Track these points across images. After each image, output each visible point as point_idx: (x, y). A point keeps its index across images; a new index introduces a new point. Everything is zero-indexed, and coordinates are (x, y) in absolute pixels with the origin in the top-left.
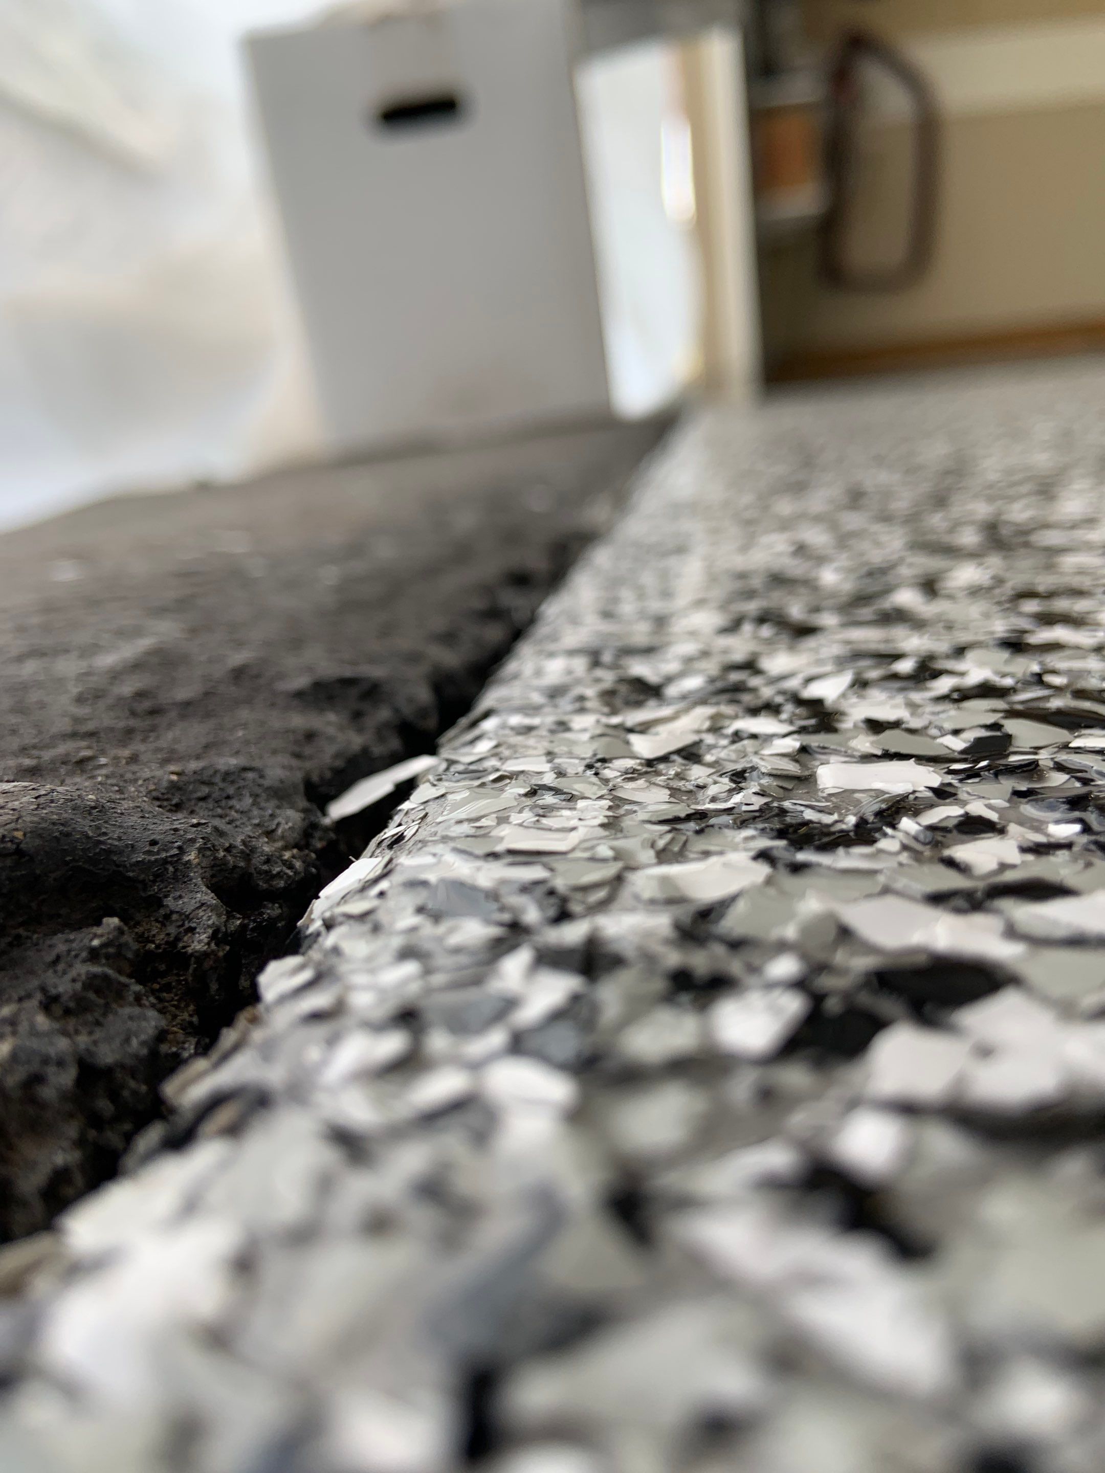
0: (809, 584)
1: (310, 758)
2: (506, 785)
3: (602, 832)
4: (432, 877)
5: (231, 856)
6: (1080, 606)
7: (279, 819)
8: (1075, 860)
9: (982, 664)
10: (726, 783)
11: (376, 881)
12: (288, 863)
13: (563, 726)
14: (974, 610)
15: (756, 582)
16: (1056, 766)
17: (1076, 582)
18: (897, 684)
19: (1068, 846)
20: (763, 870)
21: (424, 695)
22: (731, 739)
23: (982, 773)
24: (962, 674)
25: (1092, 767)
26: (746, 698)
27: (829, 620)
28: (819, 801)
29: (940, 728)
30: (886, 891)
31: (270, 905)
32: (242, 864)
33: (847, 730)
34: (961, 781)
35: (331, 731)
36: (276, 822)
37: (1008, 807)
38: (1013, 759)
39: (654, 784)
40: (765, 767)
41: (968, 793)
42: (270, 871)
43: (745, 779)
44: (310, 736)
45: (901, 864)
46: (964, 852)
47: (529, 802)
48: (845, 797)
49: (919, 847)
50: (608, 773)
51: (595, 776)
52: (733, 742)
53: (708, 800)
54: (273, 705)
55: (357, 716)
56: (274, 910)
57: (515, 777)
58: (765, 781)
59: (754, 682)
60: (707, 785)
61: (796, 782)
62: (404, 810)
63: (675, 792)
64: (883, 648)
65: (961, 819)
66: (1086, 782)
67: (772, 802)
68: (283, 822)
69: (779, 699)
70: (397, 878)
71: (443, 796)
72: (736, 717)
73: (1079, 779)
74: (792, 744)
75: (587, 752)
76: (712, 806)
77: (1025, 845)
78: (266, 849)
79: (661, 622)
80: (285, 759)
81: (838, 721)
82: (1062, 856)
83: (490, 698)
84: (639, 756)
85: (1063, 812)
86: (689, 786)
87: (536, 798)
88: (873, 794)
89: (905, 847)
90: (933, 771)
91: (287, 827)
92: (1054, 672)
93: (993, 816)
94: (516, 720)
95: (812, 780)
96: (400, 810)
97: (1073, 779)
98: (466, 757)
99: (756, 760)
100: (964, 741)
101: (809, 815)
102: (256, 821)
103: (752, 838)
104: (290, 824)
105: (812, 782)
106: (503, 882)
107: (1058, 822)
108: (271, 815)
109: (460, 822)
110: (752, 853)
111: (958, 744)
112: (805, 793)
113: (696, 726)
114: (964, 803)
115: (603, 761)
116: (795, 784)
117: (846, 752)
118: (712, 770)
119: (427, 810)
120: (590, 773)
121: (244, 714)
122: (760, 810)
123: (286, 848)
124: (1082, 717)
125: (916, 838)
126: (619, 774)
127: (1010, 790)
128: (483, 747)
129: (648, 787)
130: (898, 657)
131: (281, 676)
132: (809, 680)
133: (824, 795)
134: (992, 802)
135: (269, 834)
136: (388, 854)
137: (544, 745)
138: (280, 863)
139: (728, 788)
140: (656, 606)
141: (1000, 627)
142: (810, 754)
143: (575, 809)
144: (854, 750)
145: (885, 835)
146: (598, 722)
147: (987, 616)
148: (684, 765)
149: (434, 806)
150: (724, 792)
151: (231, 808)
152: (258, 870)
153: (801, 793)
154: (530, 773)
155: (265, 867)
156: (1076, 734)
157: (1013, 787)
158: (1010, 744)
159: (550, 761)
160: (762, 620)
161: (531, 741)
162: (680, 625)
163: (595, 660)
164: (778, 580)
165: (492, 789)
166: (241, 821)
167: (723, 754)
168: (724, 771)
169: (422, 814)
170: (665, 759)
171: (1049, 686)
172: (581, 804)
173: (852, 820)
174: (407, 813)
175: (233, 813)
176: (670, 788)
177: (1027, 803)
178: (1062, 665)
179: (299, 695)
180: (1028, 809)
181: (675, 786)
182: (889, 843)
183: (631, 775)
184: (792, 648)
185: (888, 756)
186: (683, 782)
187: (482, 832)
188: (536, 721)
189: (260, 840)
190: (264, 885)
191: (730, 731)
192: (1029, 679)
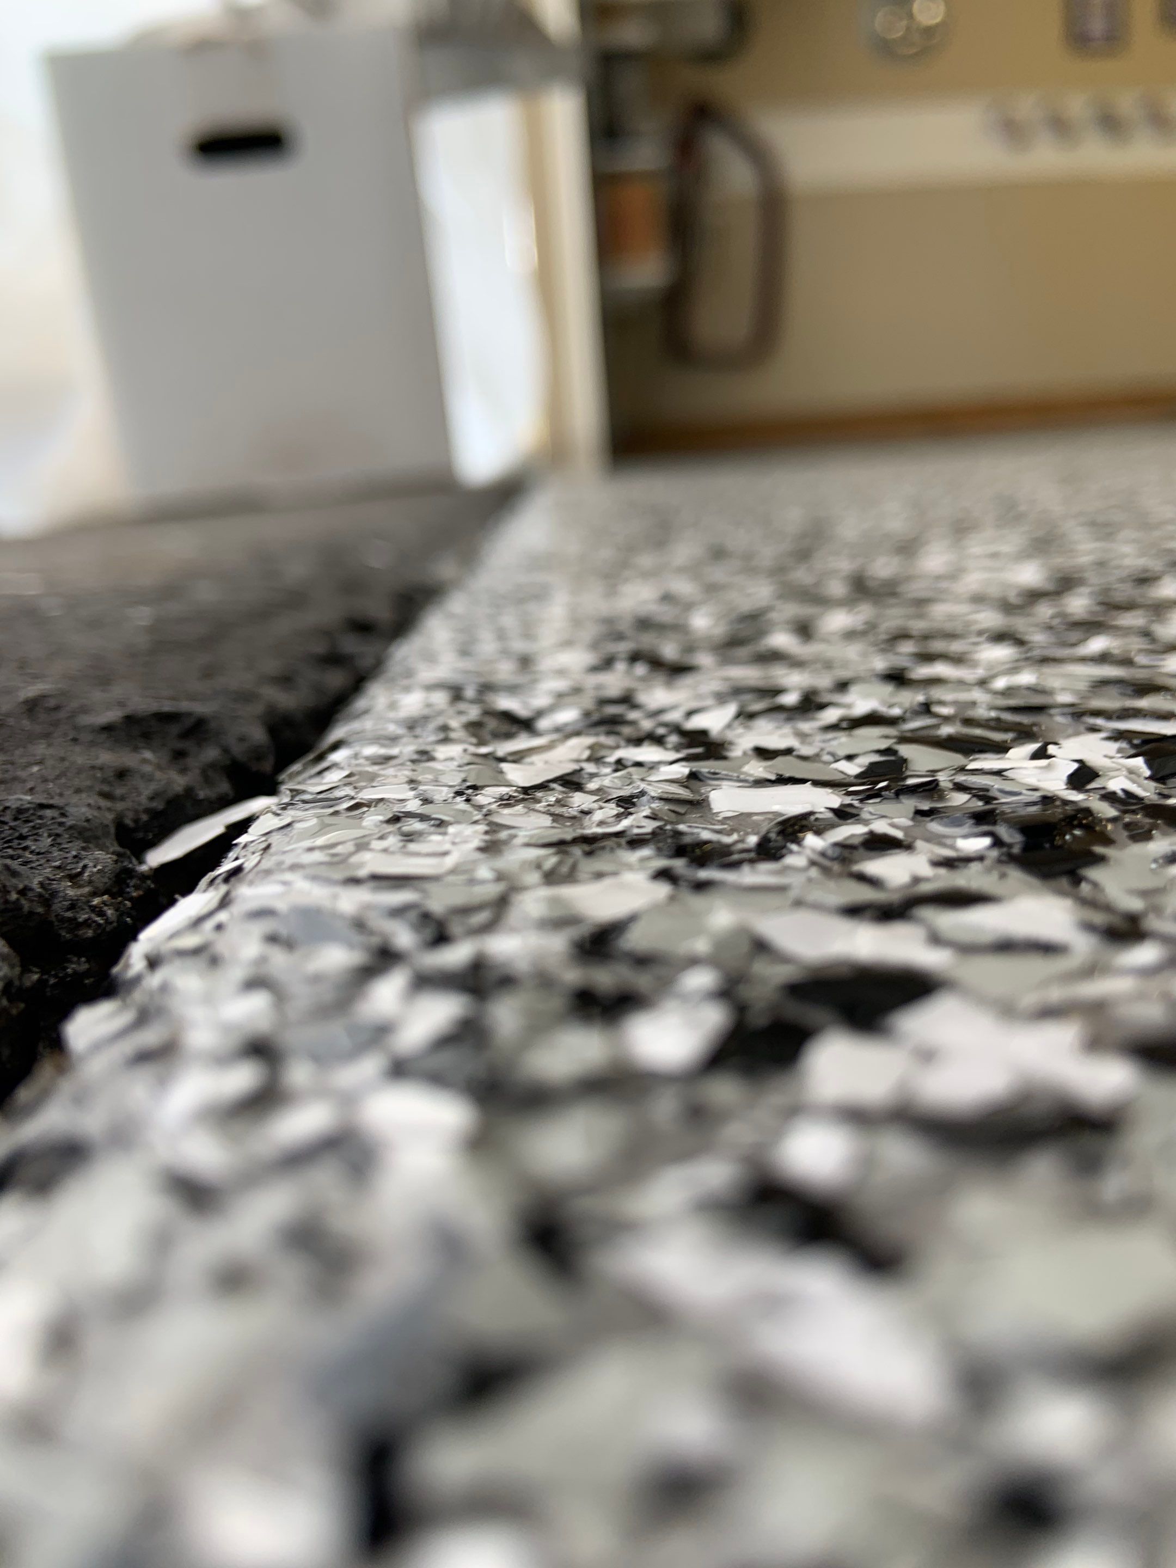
0: (678, 628)
1: (122, 798)
2: (364, 813)
3: (479, 855)
4: (281, 906)
5: (26, 899)
6: (956, 647)
7: (86, 862)
8: (989, 870)
9: (866, 696)
10: (612, 809)
11: (210, 914)
12: (97, 909)
13: (425, 756)
14: (852, 652)
15: (624, 626)
16: (955, 786)
17: (948, 626)
18: (783, 716)
19: (980, 858)
20: (663, 890)
21: (258, 735)
22: (614, 767)
23: (883, 793)
24: (849, 706)
25: (993, 786)
26: (626, 730)
27: (704, 659)
28: (714, 824)
29: (833, 754)
30: (799, 903)
31: (75, 959)
32: (40, 910)
33: (737, 758)
34: (861, 801)
35: (147, 769)
36: (81, 865)
37: (912, 826)
38: (911, 781)
39: (534, 810)
40: (653, 791)
41: (871, 813)
42: (75, 919)
43: (634, 804)
44: (122, 774)
45: (810, 880)
46: (876, 866)
47: (390, 828)
48: (741, 821)
49: (826, 863)
50: (481, 799)
51: (465, 802)
52: (616, 771)
53: (594, 825)
54: (75, 740)
55: (179, 755)
56: (79, 964)
57: (374, 804)
58: (655, 805)
59: (633, 715)
60: (593, 810)
61: (689, 806)
62: (241, 843)
63: (556, 817)
64: (761, 684)
65: (866, 836)
66: (988, 799)
67: (665, 825)
68: (91, 864)
69: (661, 731)
70: (237, 909)
71: (289, 825)
72: (617, 747)
73: (980, 798)
74: (682, 770)
75: (455, 780)
76: (600, 830)
77: (935, 859)
78: (71, 893)
79: (525, 662)
80: (94, 799)
81: (727, 750)
82: (975, 867)
83: (337, 733)
84: (515, 784)
85: (970, 827)
86: (573, 812)
87: (398, 825)
88: (770, 816)
89: (813, 863)
90: (831, 793)
91: (95, 870)
92: (941, 703)
93: (899, 834)
94: (371, 750)
95: (704, 804)
96: (236, 845)
97: (974, 799)
98: (313, 787)
99: (643, 786)
100: (860, 766)
101: (706, 835)
102: (57, 864)
103: (648, 859)
104: (99, 867)
105: (706, 807)
106: (368, 907)
107: (965, 837)
108: (75, 857)
109: (311, 849)
110: (650, 872)
111: (852, 769)
112: (699, 817)
113: (574, 756)
114: (866, 822)
115: (474, 787)
116: (688, 808)
117: (738, 777)
118: (596, 798)
119: (270, 841)
120: (459, 799)
121: (40, 749)
122: (654, 833)
123: (95, 894)
124: (972, 742)
125: (823, 854)
126: (494, 800)
127: (913, 810)
128: (333, 777)
129: (526, 813)
130: (778, 692)
131: (84, 710)
132: (690, 714)
133: (719, 818)
134: (896, 820)
135: (74, 878)
136: (223, 889)
137: (406, 773)
138: (88, 910)
139: (615, 812)
140: (519, 646)
141: (880, 664)
142: (700, 780)
143: (445, 834)
144: (745, 773)
145: (791, 852)
146: (465, 750)
147: (864, 655)
148: (563, 792)
149: (278, 837)
150: (612, 817)
151: (25, 848)
152: (59, 917)
153: (695, 817)
154: (390, 800)
155: (69, 914)
156: (971, 758)
157: (916, 807)
158: (907, 768)
159: (413, 789)
160: (634, 658)
161: (390, 771)
162: (548, 663)
163: (457, 694)
164: (644, 624)
165: (348, 817)
166: (38, 863)
167: (607, 782)
168: (610, 797)
169: (264, 845)
170: (543, 786)
171: (936, 716)
172: (451, 829)
173: (753, 840)
174: (245, 846)
175: (27, 854)
176: (552, 814)
177: (932, 820)
178: (949, 696)
179: (108, 729)
180: (935, 827)
181: (557, 812)
182: (796, 859)
183: (507, 801)
184: (669, 684)
185: (782, 780)
186: (564, 809)
187: (336, 859)
188: (394, 751)
189: (63, 883)
190: (68, 935)
191: (612, 759)
192: (917, 709)
